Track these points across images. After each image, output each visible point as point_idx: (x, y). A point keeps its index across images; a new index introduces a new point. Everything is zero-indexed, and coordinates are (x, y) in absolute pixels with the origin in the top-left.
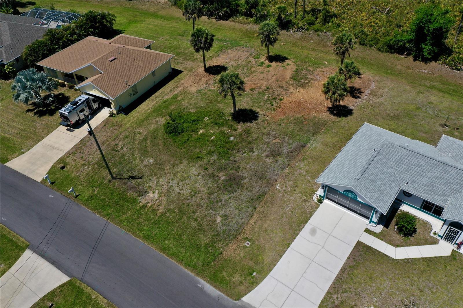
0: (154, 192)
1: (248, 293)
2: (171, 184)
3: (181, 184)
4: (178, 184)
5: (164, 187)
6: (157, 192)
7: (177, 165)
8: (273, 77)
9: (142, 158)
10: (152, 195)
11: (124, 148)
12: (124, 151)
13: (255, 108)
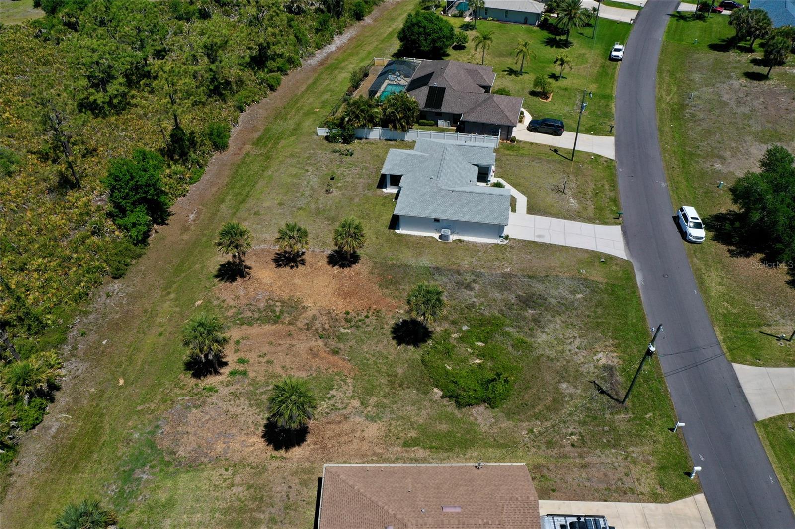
0: (598, 361)
1: (620, 258)
2: (576, 350)
3: (569, 341)
4: (571, 343)
5: (583, 354)
6: (595, 358)
7: (548, 357)
8: (280, 345)
9: (567, 399)
10: (603, 359)
11: (570, 431)
12: (574, 428)
13: (384, 331)
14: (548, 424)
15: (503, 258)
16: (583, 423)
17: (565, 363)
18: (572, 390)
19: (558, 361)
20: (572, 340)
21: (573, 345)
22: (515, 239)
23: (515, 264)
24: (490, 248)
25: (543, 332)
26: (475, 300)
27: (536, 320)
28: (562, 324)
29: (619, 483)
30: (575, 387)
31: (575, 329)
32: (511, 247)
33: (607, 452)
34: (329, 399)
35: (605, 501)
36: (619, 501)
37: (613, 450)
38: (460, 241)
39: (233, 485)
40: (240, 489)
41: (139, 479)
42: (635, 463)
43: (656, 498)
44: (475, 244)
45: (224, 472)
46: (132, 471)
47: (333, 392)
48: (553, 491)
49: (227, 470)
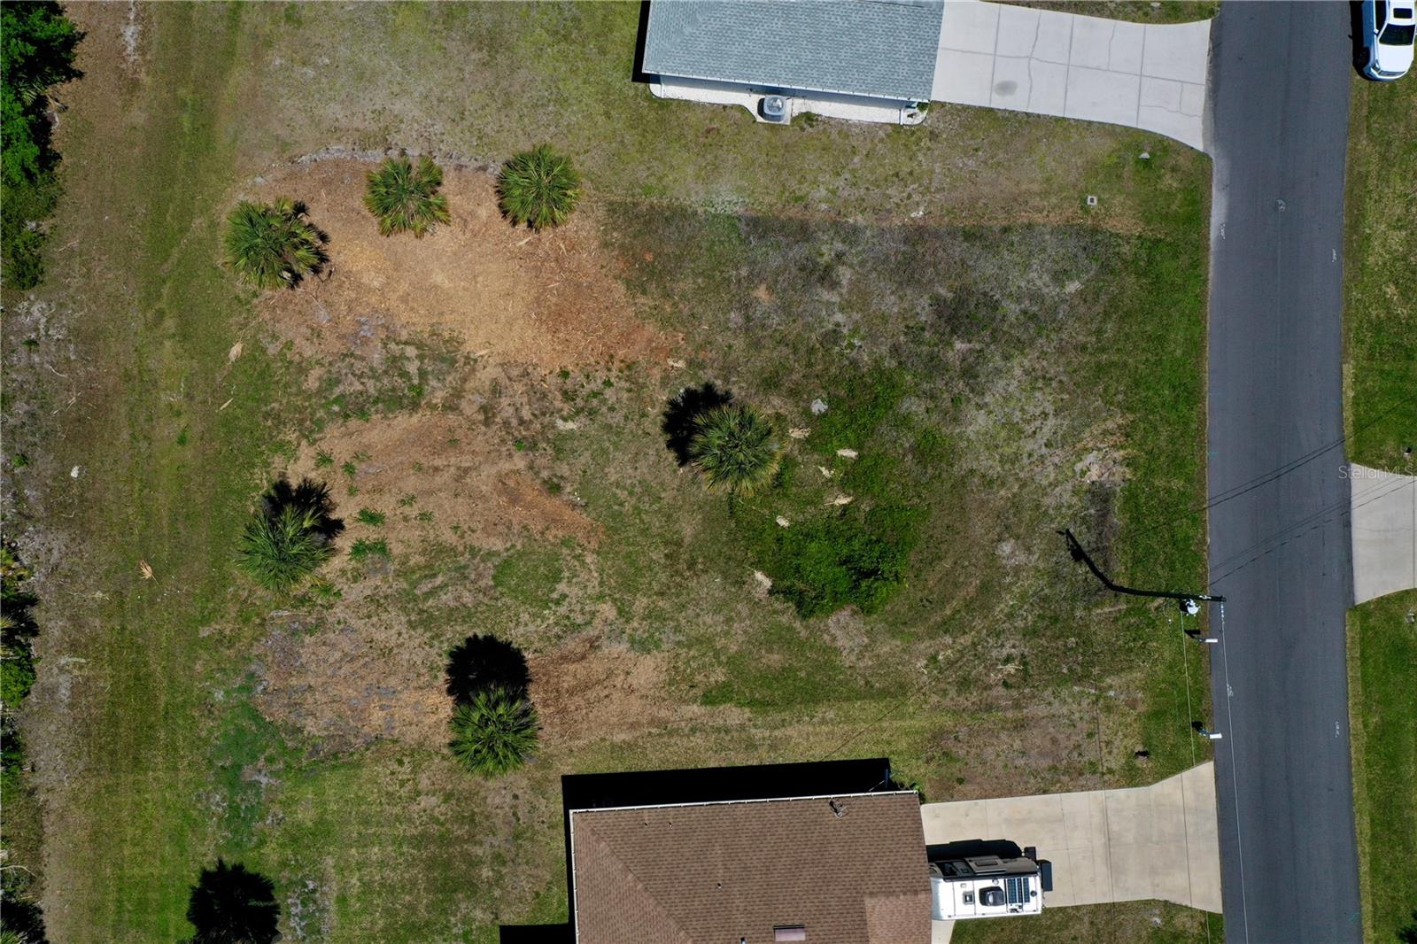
0: (1083, 473)
1: (1187, 146)
2: (1044, 450)
3: (1029, 429)
4: (1034, 432)
5: (1056, 460)
6: (1079, 467)
7: (984, 476)
8: (436, 469)
9: (1008, 579)
10: (1093, 469)
11: (1005, 652)
12: (1014, 647)
13: (647, 423)
14: (966, 640)
15: (911, 173)
16: (1030, 633)
17: (1016, 489)
18: (1022, 558)
19: (1003, 484)
20: (1038, 423)
21: (1038, 436)
22: (943, 105)
23: (938, 190)
24: (881, 140)
25: (979, 407)
26: (839, 317)
27: (969, 373)
28: (1025, 377)
29: (1075, 754)
30: (1029, 550)
31: (1048, 390)
32: (933, 136)
33: (1064, 693)
34: (557, 603)
35: (1045, 792)
36: (1069, 791)
37: (1076, 689)
38: (809, 117)
39: (419, 793)
40: (433, 800)
41: (255, 785)
42: (1108, 709)
43: (1132, 777)
44: (844, 127)
45: (394, 766)
46: (238, 767)
47: (562, 587)
48: (960, 781)
49: (401, 763)
